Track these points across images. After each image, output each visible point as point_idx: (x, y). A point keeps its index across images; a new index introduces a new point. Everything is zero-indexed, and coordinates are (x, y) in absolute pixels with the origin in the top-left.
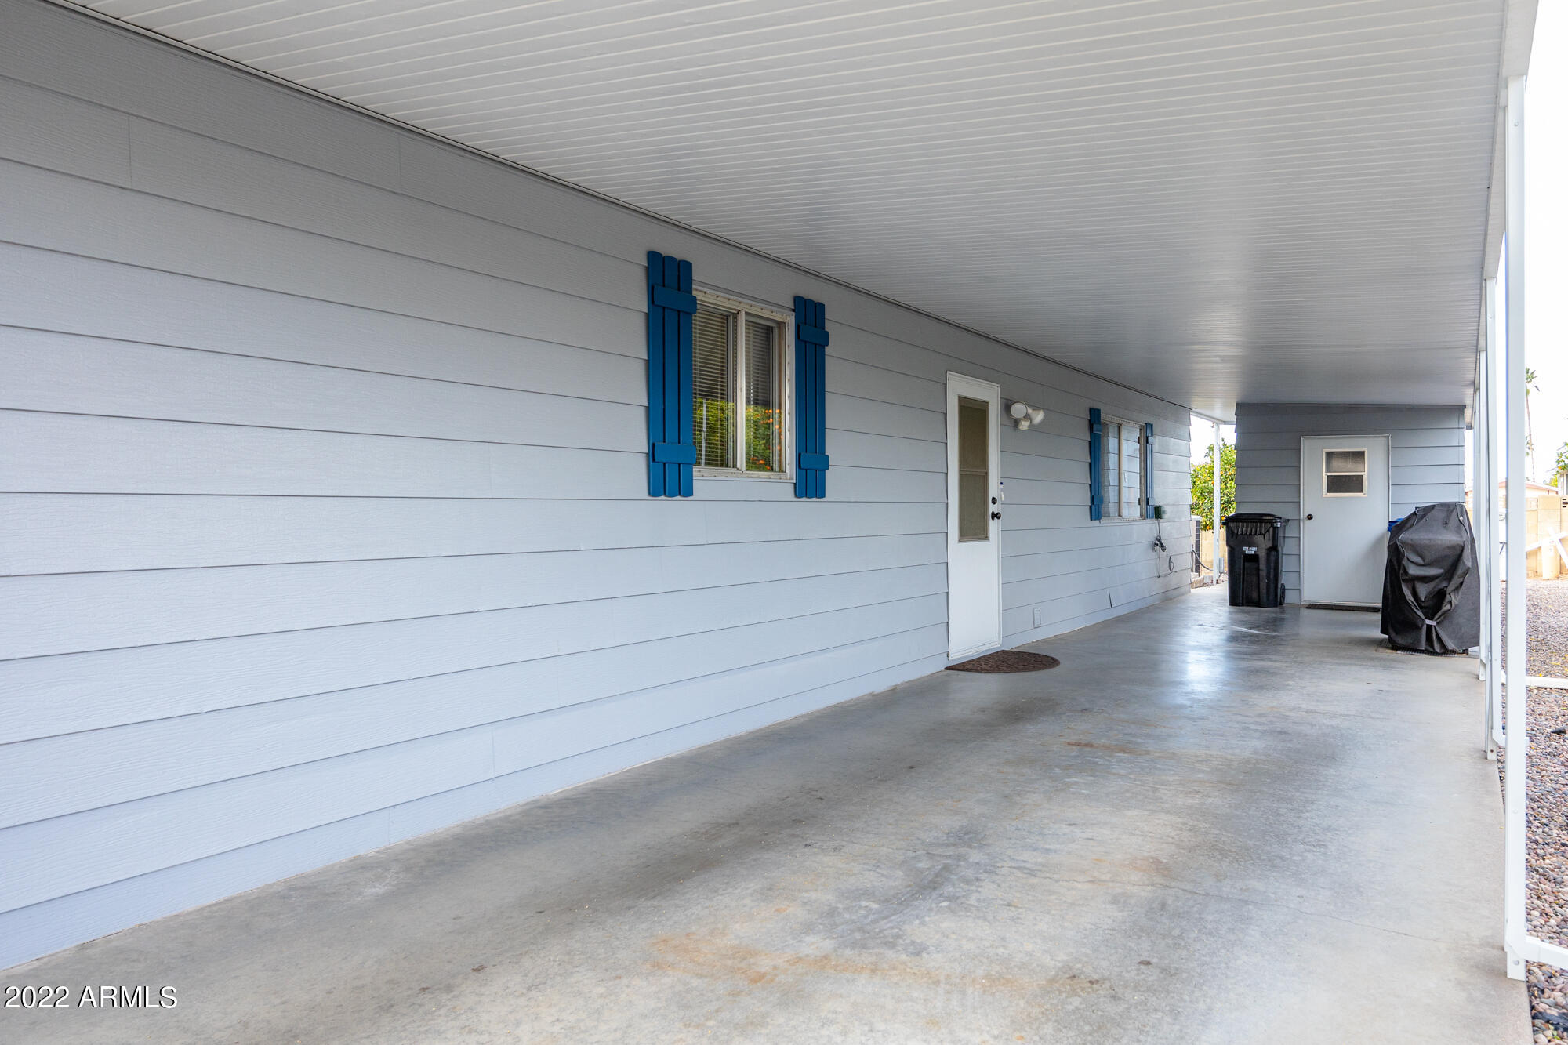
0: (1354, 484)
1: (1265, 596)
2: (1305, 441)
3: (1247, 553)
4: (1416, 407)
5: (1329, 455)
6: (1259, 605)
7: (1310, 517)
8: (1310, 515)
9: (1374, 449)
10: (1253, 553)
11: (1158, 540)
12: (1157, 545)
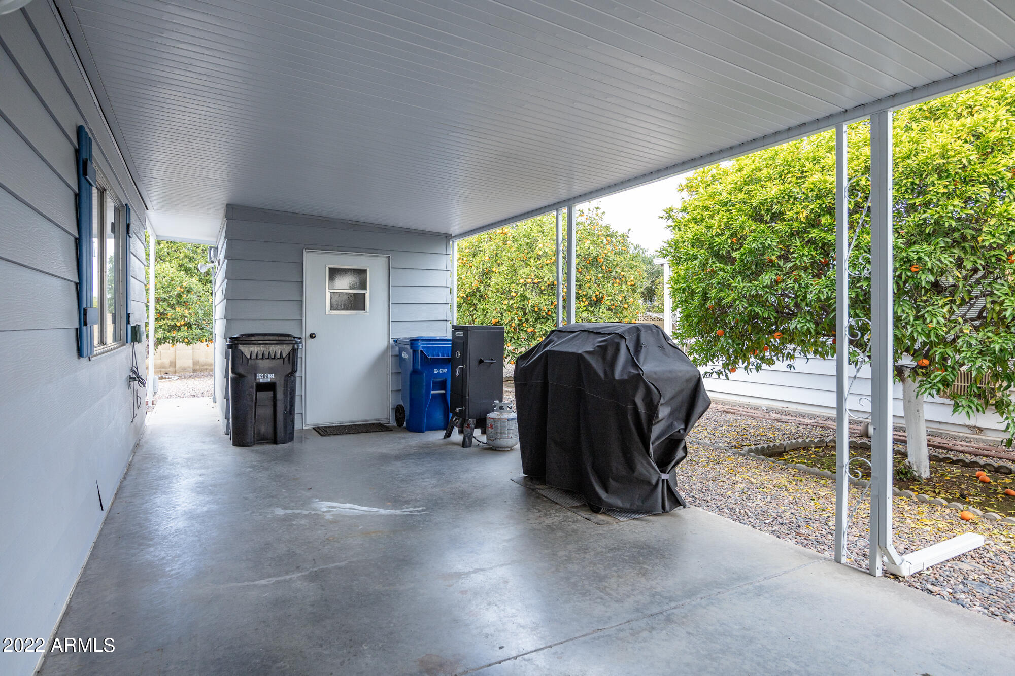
0: (357, 302)
1: (282, 430)
2: (308, 255)
3: (261, 381)
4: (413, 231)
5: (332, 270)
6: (275, 441)
7: (312, 336)
8: (313, 334)
9: (375, 267)
10: (269, 380)
11: (134, 372)
12: (134, 379)
